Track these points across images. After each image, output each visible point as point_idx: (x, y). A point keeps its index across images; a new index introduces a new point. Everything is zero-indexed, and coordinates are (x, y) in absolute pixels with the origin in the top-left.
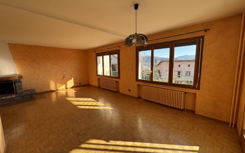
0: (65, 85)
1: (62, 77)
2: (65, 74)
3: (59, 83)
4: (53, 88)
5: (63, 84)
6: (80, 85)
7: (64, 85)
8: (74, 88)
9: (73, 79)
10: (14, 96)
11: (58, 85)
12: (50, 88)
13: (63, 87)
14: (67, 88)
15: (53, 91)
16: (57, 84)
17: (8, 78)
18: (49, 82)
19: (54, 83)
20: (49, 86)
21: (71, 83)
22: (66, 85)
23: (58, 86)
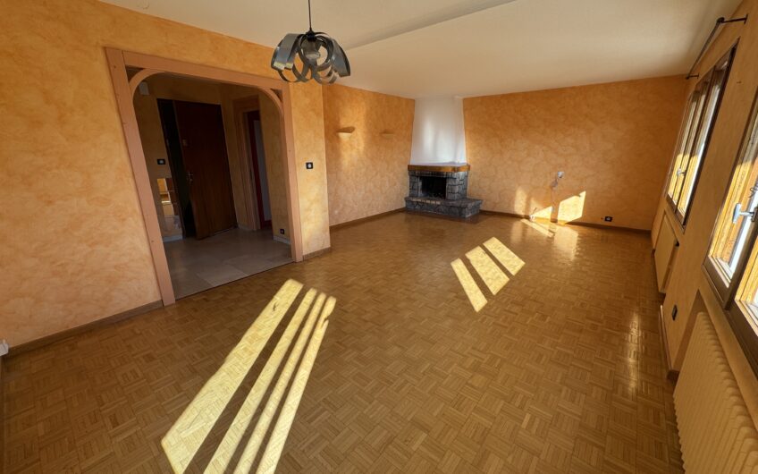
0: (553, 209)
1: (549, 183)
2: (560, 174)
3: (537, 200)
4: (519, 208)
5: (546, 206)
6: (608, 224)
7: (550, 209)
8: (582, 228)
9: (583, 194)
10: (438, 203)
11: (534, 204)
12: (513, 207)
13: (546, 213)
14: (554, 221)
15: (518, 217)
16: (533, 201)
17: (440, 168)
18: (514, 192)
19: (525, 197)
20: (512, 200)
21: (574, 208)
22: (555, 212)
23: (533, 208)
